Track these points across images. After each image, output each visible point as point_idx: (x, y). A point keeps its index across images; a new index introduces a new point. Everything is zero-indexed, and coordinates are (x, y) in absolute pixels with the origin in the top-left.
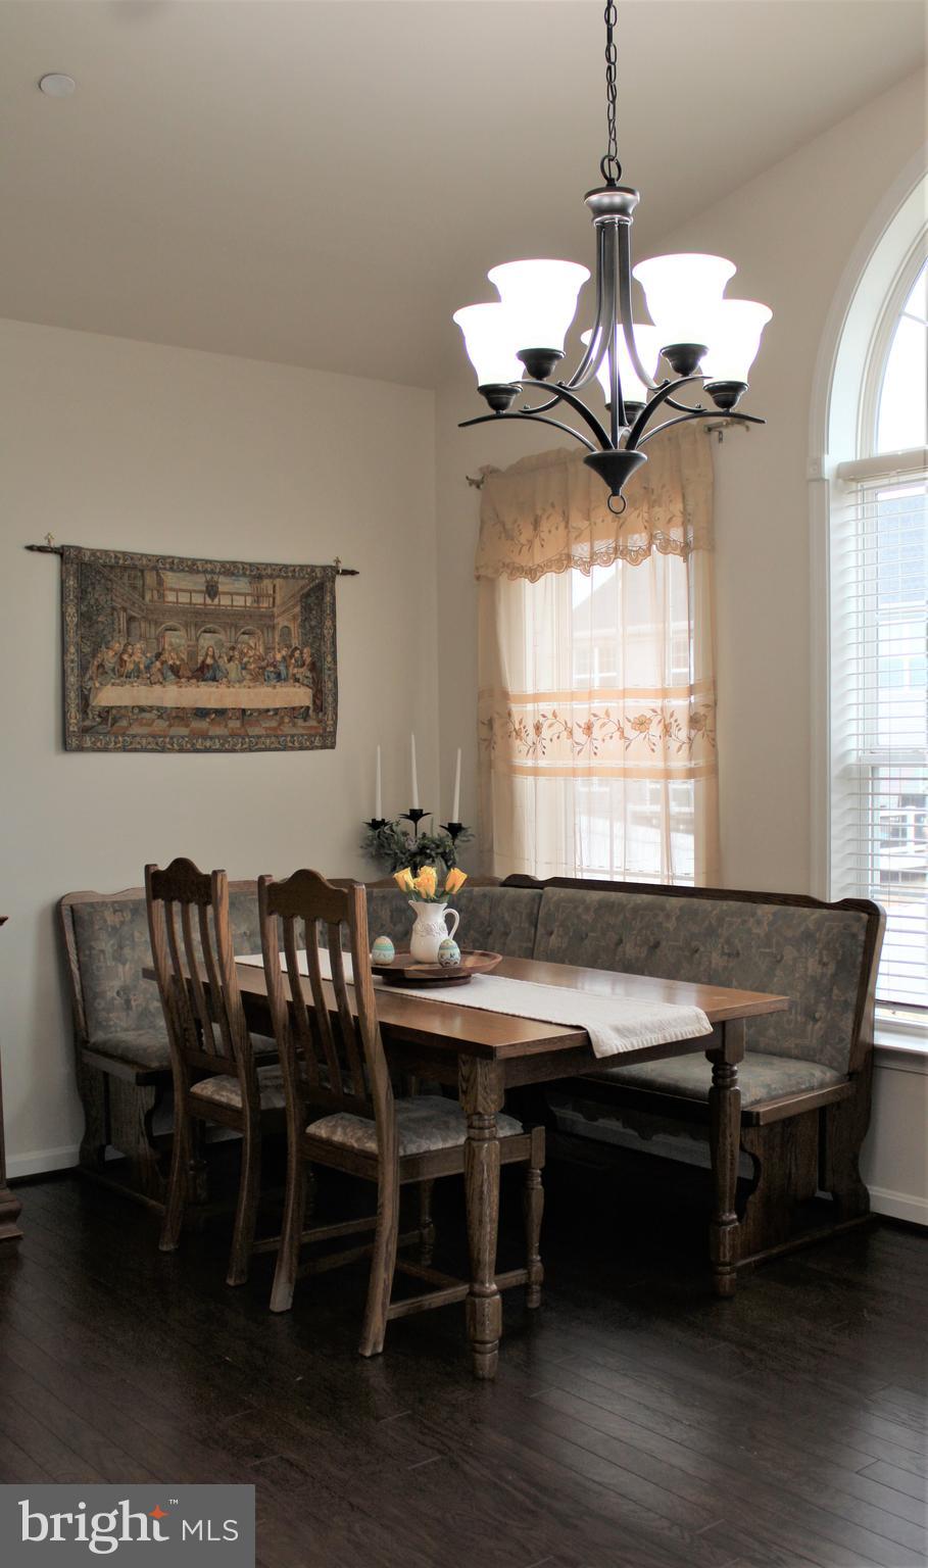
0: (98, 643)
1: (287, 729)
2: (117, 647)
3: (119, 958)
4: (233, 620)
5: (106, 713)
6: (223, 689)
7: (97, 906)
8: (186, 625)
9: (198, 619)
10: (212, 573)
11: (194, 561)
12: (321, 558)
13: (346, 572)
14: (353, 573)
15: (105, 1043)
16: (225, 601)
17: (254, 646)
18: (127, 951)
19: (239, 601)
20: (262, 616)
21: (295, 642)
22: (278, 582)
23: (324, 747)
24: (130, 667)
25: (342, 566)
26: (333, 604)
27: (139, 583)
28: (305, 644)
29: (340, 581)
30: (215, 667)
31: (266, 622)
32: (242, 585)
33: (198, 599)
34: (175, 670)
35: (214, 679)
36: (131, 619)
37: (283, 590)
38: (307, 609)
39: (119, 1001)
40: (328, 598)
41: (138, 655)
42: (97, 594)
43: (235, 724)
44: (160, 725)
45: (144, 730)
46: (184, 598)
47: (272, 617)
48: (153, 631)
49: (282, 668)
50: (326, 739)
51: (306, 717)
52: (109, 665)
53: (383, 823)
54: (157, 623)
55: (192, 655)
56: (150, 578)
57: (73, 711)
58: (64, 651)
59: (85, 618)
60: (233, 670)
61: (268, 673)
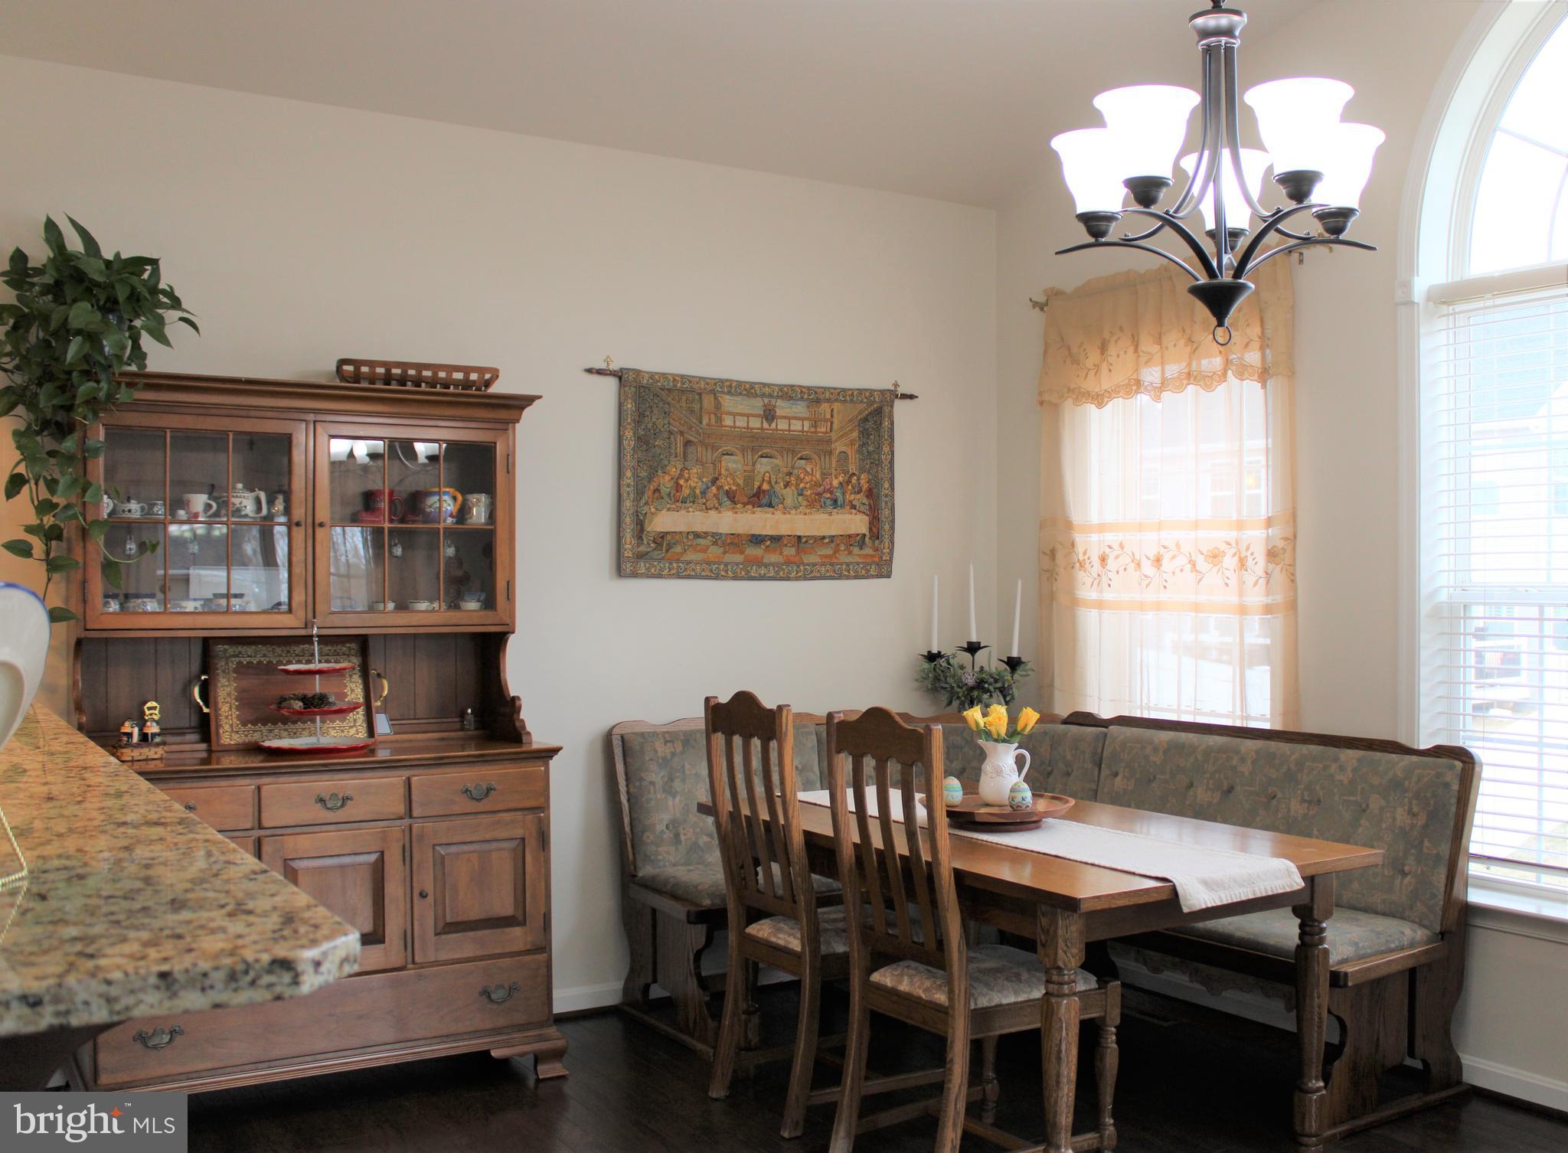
0: (655, 467)
1: (843, 557)
2: (674, 471)
3: (669, 790)
4: (791, 445)
5: (662, 540)
6: (779, 515)
7: (648, 737)
8: (743, 450)
9: (755, 444)
10: (770, 397)
11: (752, 385)
12: (876, 380)
13: (904, 396)
14: (911, 397)
15: (653, 878)
16: (782, 425)
17: (811, 471)
18: (677, 784)
19: (796, 426)
20: (820, 441)
21: (852, 468)
22: (836, 406)
23: (880, 576)
24: (686, 492)
25: (901, 391)
26: (891, 430)
27: (696, 407)
28: (862, 470)
29: (899, 406)
30: (771, 492)
31: (823, 445)
32: (800, 409)
33: (755, 423)
34: (731, 496)
35: (770, 505)
36: (688, 443)
37: (841, 415)
38: (865, 433)
39: (668, 835)
40: (886, 424)
41: (695, 480)
42: (654, 420)
43: (789, 551)
44: (715, 551)
45: (700, 556)
46: (741, 422)
47: (829, 442)
48: (709, 456)
49: (838, 494)
50: (882, 568)
51: (862, 545)
52: (664, 490)
53: (939, 655)
54: (714, 448)
55: (749, 479)
56: (708, 402)
57: (628, 536)
58: (620, 475)
59: (643, 441)
60: (789, 494)
61: (824, 499)
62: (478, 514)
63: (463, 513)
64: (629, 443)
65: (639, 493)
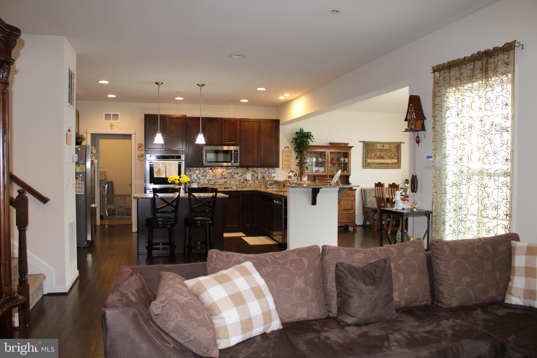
0: (368, 154)
1: (394, 166)
2: (370, 154)
3: (370, 195)
4: (386, 150)
5: (368, 163)
6: (384, 160)
7: (367, 189)
8: (380, 151)
9: (381, 150)
10: (383, 144)
11: (381, 142)
12: (399, 141)
13: (403, 143)
14: (404, 143)
15: (367, 207)
16: (385, 148)
17: (389, 154)
19: (387, 147)
20: (390, 150)
22: (393, 145)
23: (399, 168)
24: (372, 157)
25: (402, 142)
26: (401, 148)
27: (373, 146)
28: (396, 153)
29: (402, 144)
30: (383, 157)
31: (391, 150)
32: (388, 145)
33: (381, 148)
34: (378, 158)
35: (383, 159)
36: (372, 151)
37: (393, 146)
38: (397, 148)
39: (369, 201)
40: (400, 147)
42: (368, 147)
43: (386, 165)
44: (376, 165)
45: (374, 166)
46: (379, 147)
47: (392, 150)
48: (375, 152)
49: (393, 157)
51: (397, 164)
52: (369, 157)
53: (407, 180)
55: (380, 155)
56: (375, 145)
57: (364, 163)
58: (363, 155)
59: (366, 150)
60: (386, 157)
61: (391, 158)
62: (346, 161)
63: (344, 161)
64: (364, 151)
65: (366, 157)
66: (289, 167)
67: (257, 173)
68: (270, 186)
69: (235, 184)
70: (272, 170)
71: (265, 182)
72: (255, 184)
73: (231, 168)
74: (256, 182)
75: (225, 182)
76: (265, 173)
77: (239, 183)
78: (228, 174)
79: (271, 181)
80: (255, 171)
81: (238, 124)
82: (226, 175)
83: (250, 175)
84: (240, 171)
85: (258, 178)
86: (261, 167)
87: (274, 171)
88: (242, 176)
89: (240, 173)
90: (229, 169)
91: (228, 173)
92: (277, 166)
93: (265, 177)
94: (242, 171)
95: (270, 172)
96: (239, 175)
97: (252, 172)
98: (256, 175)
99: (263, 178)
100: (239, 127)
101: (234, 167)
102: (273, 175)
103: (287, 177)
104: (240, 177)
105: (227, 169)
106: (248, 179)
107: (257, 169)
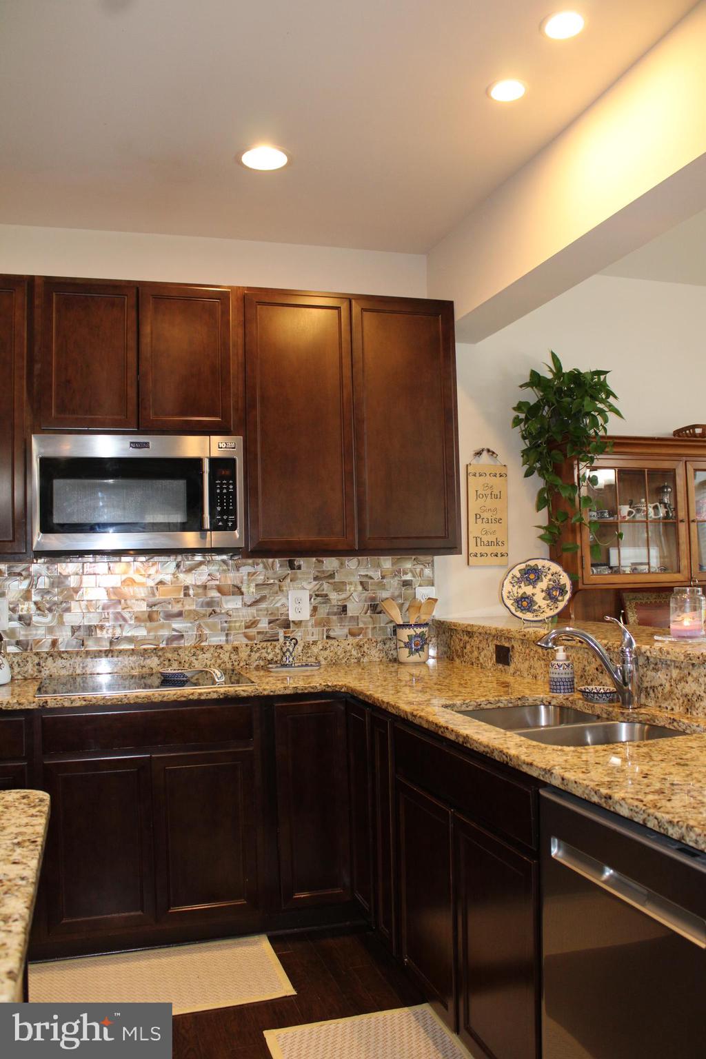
66: (499, 550)
67: (339, 587)
68: (411, 653)
69: (229, 647)
70: (418, 568)
71: (383, 629)
72: (333, 642)
73: (201, 563)
74: (339, 631)
75: (170, 640)
76: (382, 586)
77: (245, 641)
78: (186, 595)
79: (418, 625)
80: (332, 576)
81: (233, 316)
82: (178, 601)
83: (306, 595)
84: (252, 573)
85: (344, 608)
86: (364, 549)
87: (427, 571)
88: (263, 605)
89: (253, 589)
90: (190, 570)
91: (187, 588)
92: (450, 545)
93: (386, 605)
94: (260, 579)
95: (408, 577)
96: (249, 600)
97: (316, 579)
98: (334, 596)
99: (375, 608)
100: (241, 331)
101: (218, 558)
102: (423, 593)
103: (509, 603)
104: (253, 610)
105: (178, 566)
106: (293, 617)
107: (342, 564)
